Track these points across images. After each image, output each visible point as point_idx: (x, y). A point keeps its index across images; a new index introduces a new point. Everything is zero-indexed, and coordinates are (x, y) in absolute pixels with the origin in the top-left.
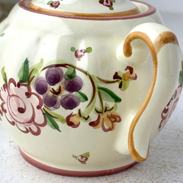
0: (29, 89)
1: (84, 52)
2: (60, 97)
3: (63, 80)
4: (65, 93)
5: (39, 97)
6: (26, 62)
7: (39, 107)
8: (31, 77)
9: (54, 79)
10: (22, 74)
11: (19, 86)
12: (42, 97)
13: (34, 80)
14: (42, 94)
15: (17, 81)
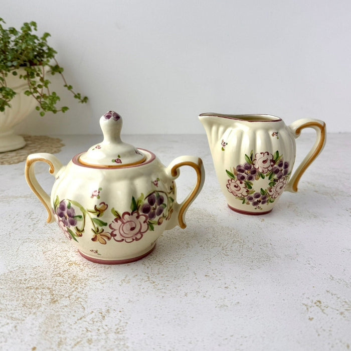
0: (138, 214)
1: (157, 181)
2: (156, 211)
3: (156, 201)
4: (158, 207)
5: (145, 216)
6: (133, 199)
7: (144, 222)
8: (139, 205)
9: (151, 202)
10: (133, 207)
11: (132, 214)
12: (147, 215)
13: (141, 207)
14: (147, 213)
15: (130, 212)
